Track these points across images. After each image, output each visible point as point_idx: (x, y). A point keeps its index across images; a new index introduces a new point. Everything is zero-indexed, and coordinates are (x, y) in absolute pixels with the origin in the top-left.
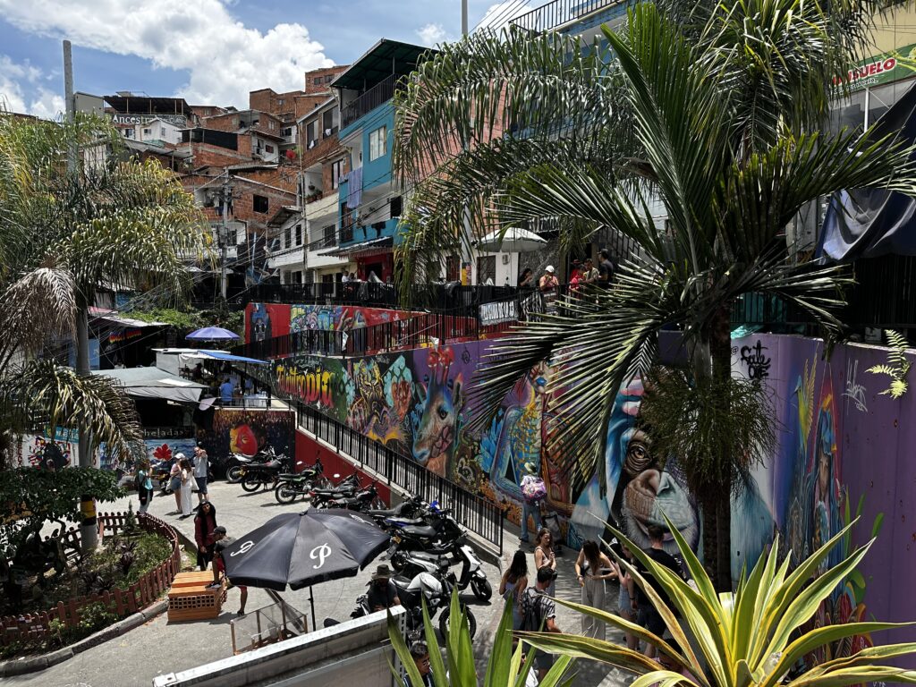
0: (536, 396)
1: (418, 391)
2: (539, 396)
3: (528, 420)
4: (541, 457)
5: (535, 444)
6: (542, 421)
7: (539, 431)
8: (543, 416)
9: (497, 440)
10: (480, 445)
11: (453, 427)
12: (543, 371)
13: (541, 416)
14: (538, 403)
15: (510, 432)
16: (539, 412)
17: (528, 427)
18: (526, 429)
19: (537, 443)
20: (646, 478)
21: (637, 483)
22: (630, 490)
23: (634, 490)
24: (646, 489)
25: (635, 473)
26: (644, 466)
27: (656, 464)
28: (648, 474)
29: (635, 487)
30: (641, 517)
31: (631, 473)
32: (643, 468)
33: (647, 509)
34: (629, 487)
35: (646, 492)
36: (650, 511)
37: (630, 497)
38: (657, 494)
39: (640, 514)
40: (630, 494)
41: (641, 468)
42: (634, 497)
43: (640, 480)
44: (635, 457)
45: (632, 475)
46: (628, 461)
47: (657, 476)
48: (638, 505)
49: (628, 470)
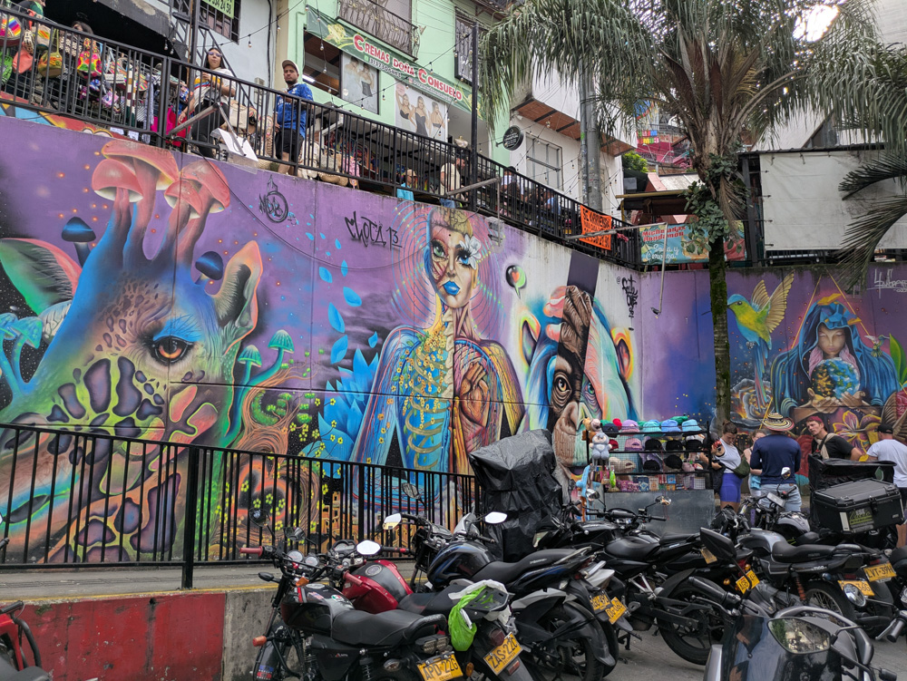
0: (444, 311)
2: (449, 312)
3: (432, 353)
4: (452, 414)
5: (443, 395)
6: (454, 354)
7: (451, 371)
8: (455, 344)
9: (367, 398)
10: (317, 418)
11: (222, 383)
12: (454, 272)
13: (452, 345)
14: (448, 323)
15: (396, 378)
16: (449, 338)
17: (431, 366)
18: (428, 369)
19: (447, 391)
20: (568, 413)
21: (562, 422)
22: (557, 432)
23: (561, 431)
24: (569, 426)
25: (560, 410)
26: (567, 399)
27: (575, 395)
28: (570, 408)
29: (561, 427)
30: (567, 462)
31: (557, 411)
32: (566, 402)
33: (571, 449)
34: (556, 429)
35: (569, 430)
36: (573, 452)
37: (558, 441)
38: (577, 429)
39: (567, 458)
40: (557, 437)
41: (564, 403)
42: (561, 440)
43: (564, 418)
44: (560, 390)
45: (558, 414)
46: (554, 396)
47: (576, 408)
48: (564, 449)
49: (555, 408)
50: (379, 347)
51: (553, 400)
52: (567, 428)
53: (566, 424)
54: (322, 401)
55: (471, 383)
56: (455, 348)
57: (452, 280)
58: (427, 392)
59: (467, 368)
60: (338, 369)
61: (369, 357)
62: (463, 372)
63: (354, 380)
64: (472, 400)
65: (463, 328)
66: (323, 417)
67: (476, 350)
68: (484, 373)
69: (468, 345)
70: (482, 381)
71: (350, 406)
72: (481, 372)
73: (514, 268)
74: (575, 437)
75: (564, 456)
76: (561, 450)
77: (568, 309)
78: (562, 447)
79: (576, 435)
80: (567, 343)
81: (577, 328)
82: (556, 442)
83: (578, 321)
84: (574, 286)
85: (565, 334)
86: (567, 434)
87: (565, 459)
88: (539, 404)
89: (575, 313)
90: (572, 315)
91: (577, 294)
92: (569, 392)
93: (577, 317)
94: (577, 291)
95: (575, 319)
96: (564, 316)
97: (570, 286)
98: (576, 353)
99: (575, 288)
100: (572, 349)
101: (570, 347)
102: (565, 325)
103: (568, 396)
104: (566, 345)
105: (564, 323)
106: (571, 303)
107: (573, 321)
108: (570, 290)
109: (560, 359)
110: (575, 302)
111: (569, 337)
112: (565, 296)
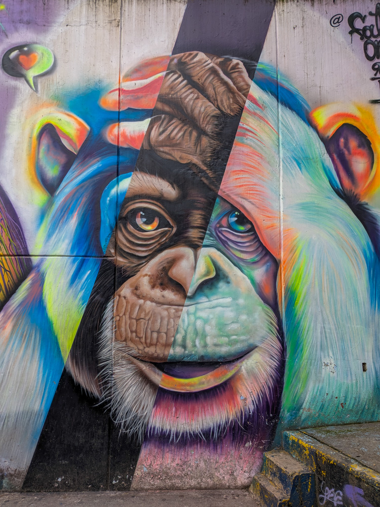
20: (162, 267)
21: (140, 284)
22: (124, 301)
23: (135, 298)
24: (164, 289)
25: (136, 262)
26: (159, 244)
27: (186, 235)
28: (168, 258)
29: (135, 291)
30: (150, 353)
31: (128, 265)
32: (155, 249)
33: (166, 331)
34: (119, 296)
35: (163, 296)
36: (172, 335)
37: (124, 316)
38: (189, 294)
39: (148, 347)
40: (123, 309)
41: (150, 250)
42: (133, 314)
43: (149, 276)
44: (137, 230)
45: (128, 269)
46: (120, 240)
47: (188, 258)
48: (142, 330)
49: (120, 259)
51: (116, 246)
52: (157, 293)
53: (153, 287)
73: (26, 49)
74: (181, 308)
75: (142, 343)
76: (132, 332)
77: (173, 92)
78: (135, 326)
79: (183, 306)
80: (166, 149)
81: (201, 121)
82: (118, 318)
83: (202, 109)
84: (195, 52)
85: (161, 134)
86: (154, 304)
87: (144, 348)
88: (75, 254)
89: (196, 95)
90: (187, 100)
91: (202, 65)
92: (169, 231)
93: (200, 102)
94: (203, 59)
95: (193, 107)
96: (160, 106)
97: (182, 54)
98: (194, 164)
99: (196, 55)
100: (180, 158)
101: (173, 155)
102: (161, 120)
103: (165, 239)
104: (163, 152)
105: (161, 117)
106: (185, 82)
107: (189, 110)
108: (183, 60)
109: (143, 177)
110: (195, 79)
111: (174, 138)
112: (164, 73)
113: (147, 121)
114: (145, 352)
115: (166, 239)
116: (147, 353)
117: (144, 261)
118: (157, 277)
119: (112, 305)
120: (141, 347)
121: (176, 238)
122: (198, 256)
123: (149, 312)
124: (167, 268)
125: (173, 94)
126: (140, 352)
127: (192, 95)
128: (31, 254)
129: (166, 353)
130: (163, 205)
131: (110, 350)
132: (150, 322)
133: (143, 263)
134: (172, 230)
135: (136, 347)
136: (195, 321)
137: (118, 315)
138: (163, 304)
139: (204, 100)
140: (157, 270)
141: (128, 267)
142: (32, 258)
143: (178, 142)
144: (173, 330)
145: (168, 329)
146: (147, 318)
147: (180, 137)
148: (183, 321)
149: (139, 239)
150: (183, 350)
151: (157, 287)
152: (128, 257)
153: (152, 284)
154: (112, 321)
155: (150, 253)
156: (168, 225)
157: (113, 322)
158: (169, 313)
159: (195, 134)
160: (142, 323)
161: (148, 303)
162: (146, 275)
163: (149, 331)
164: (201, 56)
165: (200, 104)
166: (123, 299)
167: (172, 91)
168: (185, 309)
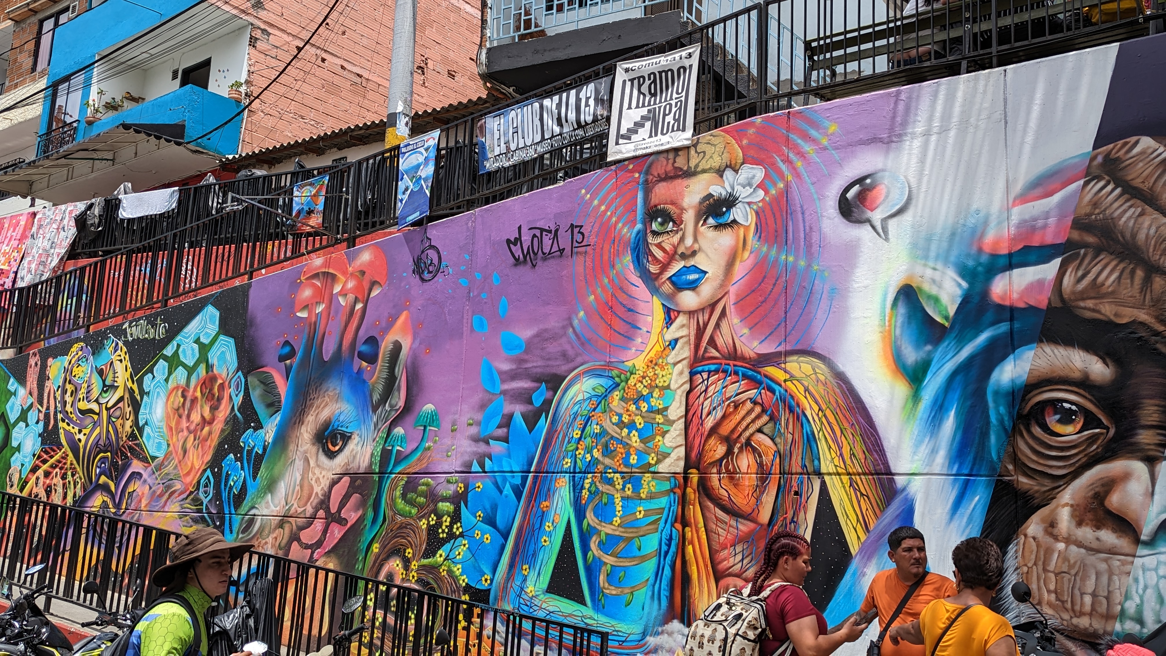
0: (669, 321)
1: (256, 395)
2: (681, 320)
3: (640, 398)
4: (683, 501)
5: (663, 467)
6: (688, 393)
7: (680, 425)
8: (692, 374)
9: (524, 479)
10: (460, 507)
11: (369, 472)
12: (696, 247)
13: (686, 377)
14: (676, 340)
15: (572, 446)
16: (680, 366)
17: (638, 420)
18: (631, 425)
19: (668, 461)
20: (1093, 492)
21: (1058, 518)
22: (1034, 544)
23: (1050, 540)
24: (1098, 528)
25: (1049, 484)
26: (1086, 455)
27: (1133, 440)
28: (1102, 478)
29: (1050, 529)
30: (1082, 626)
31: (1036, 488)
32: (1080, 463)
33: (1106, 594)
34: (1026, 536)
35: (1098, 539)
36: (1118, 601)
37: (1034, 567)
38: (1143, 538)
39: (1078, 617)
40: (1033, 557)
41: (1071, 465)
42: (1049, 565)
43: (1072, 506)
44: (1048, 434)
45: (1037, 495)
46: (1020, 450)
47: (1139, 478)
48: (1066, 589)
49: (1023, 480)
50: (548, 403)
51: (1015, 459)
52: (1086, 533)
53: (1080, 523)
54: (466, 487)
55: (729, 441)
56: (691, 380)
57: (691, 262)
58: (627, 464)
59: (719, 413)
60: (488, 443)
61: (532, 421)
62: (709, 423)
63: (509, 456)
64: (732, 475)
65: (712, 342)
66: (466, 506)
67: (745, 377)
68: (765, 418)
69: (725, 371)
70: (760, 437)
71: (501, 492)
72: (758, 417)
73: (868, 181)
74: (1130, 559)
75: (1067, 610)
76: (1049, 591)
77: (1097, 211)
78: (1054, 583)
79: (1134, 556)
80: (1090, 303)
81: (1151, 250)
82: (1025, 569)
83: (1152, 231)
84: (1134, 139)
85: (1079, 280)
86: (1083, 551)
87: (1071, 617)
88: (954, 472)
89: (1139, 210)
90: (1124, 219)
91: (1147, 157)
92: (1102, 434)
93: (1146, 221)
94: (1148, 148)
95: (1135, 230)
96: (1076, 235)
97: (1111, 146)
98: (1141, 323)
99: (1137, 142)
100: (1116, 315)
101: (1103, 311)
102: (1080, 259)
103: (1095, 447)
104: (1085, 308)
105: (1079, 253)
106: (1118, 190)
107: (1128, 235)
108: (1113, 155)
109: (1053, 351)
110: (1137, 183)
111: (1103, 284)
112: (1081, 182)
113: (1057, 262)
114: (1072, 624)
115: (1097, 448)
116: (1076, 626)
117: (1062, 483)
118: (1085, 509)
119: (1014, 549)
120: (1066, 616)
121: (1114, 446)
122: (1156, 474)
123: (1075, 563)
124: (1102, 495)
125: (1099, 214)
126: (1065, 623)
127: (1132, 210)
128: (893, 471)
129: (1109, 629)
130: (1089, 393)
131: (1017, 617)
132: (1078, 578)
133: (1060, 486)
134: (1108, 432)
135: (1057, 616)
136: (1158, 582)
137: (1026, 565)
138: (1098, 551)
139: (1155, 216)
140: (1085, 498)
141: (1037, 492)
142: (896, 478)
143: (1110, 289)
144: (1118, 595)
145: (1109, 592)
146: (1073, 572)
147: (1114, 282)
148: (1136, 580)
149: (1051, 447)
150: (1138, 627)
151: (1087, 524)
152: (1035, 477)
153: (1077, 519)
154: (1016, 572)
155: (1072, 469)
156: (1099, 424)
157: (1018, 574)
158: (1109, 566)
159: (1140, 274)
160: (1066, 580)
161: (1073, 548)
162: (1066, 505)
163: (1077, 592)
164: (1146, 142)
165: (1146, 224)
166: (1032, 540)
167: (1095, 209)
168: (1138, 561)
